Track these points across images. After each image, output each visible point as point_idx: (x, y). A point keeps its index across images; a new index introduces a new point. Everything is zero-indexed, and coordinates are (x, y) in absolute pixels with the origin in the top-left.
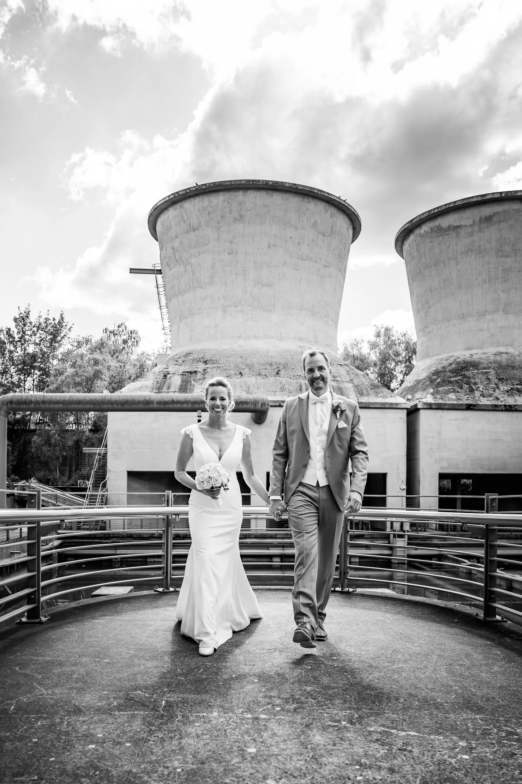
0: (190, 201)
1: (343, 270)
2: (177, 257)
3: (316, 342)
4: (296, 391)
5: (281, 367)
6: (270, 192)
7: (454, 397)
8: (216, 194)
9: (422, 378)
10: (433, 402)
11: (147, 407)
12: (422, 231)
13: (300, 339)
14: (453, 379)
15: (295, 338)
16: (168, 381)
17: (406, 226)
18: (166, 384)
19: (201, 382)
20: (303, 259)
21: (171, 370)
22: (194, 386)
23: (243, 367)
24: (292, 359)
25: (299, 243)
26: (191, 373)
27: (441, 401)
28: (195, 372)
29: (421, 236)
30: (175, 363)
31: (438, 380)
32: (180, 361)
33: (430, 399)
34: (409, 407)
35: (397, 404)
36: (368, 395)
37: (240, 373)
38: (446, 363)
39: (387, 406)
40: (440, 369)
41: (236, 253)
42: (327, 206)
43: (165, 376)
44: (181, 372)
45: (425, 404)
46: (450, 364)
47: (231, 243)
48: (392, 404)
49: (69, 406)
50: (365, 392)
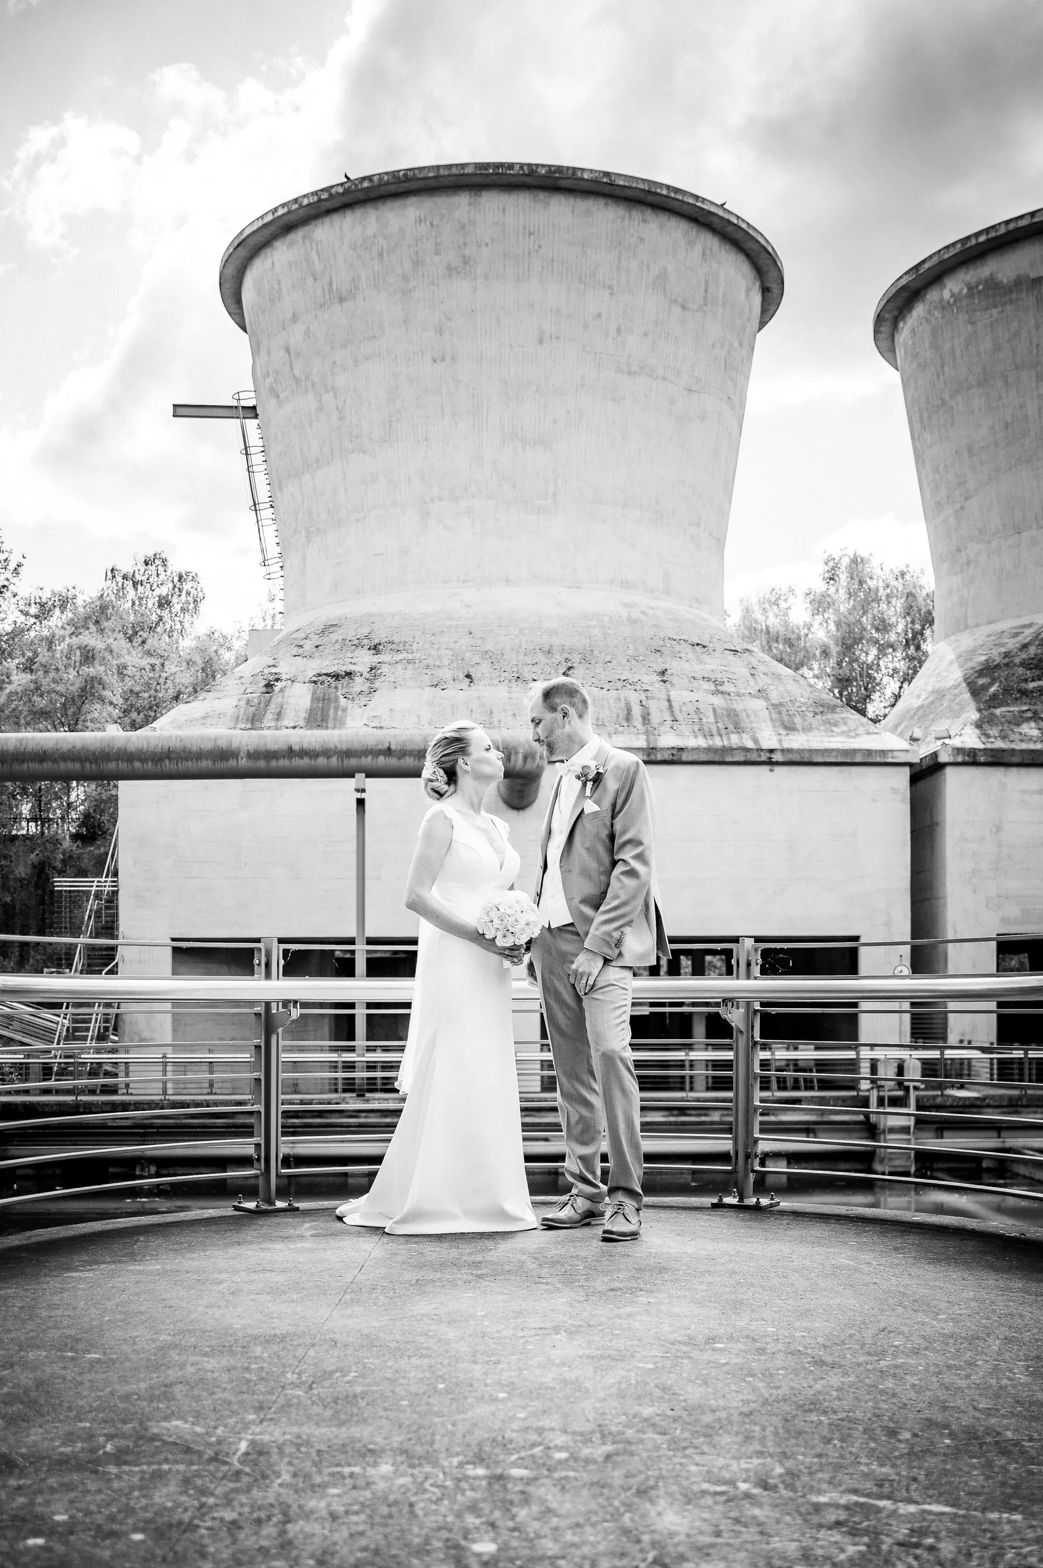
0: (331, 222)
1: (736, 399)
2: (297, 372)
3: (667, 593)
4: (617, 722)
5: (576, 659)
6: (542, 195)
7: (1035, 733)
8: (397, 204)
9: (952, 683)
10: (982, 746)
11: (221, 766)
12: (946, 294)
13: (626, 585)
14: (1032, 685)
15: (612, 581)
16: (277, 699)
17: (903, 282)
18: (273, 708)
19: (363, 700)
20: (629, 373)
21: (285, 669)
22: (344, 710)
23: (476, 659)
24: (605, 636)
25: (619, 331)
26: (337, 677)
27: (1000, 744)
28: (349, 674)
29: (944, 307)
30: (295, 651)
31: (993, 689)
32: (308, 646)
33: (971, 739)
34: (915, 760)
35: (883, 752)
36: (808, 729)
37: (468, 676)
38: (1012, 644)
39: (858, 759)
40: (998, 660)
41: (453, 359)
42: (693, 230)
43: (269, 686)
44: (310, 674)
45: (959, 751)
46: (1025, 646)
47: (440, 331)
48: (869, 752)
49: (17, 767)
50: (798, 720)
